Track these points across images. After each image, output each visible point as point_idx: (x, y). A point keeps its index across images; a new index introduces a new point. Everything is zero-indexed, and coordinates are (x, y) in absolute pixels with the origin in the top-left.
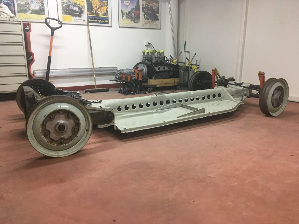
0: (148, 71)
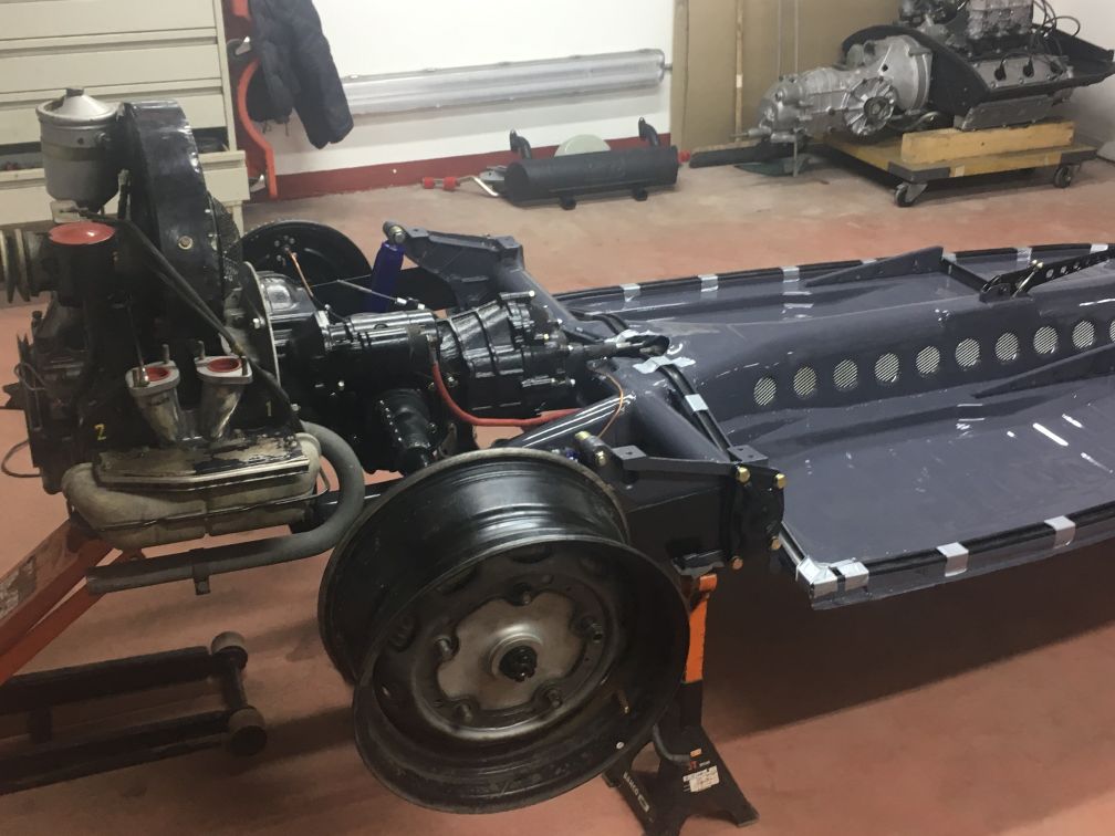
0: (932, 83)
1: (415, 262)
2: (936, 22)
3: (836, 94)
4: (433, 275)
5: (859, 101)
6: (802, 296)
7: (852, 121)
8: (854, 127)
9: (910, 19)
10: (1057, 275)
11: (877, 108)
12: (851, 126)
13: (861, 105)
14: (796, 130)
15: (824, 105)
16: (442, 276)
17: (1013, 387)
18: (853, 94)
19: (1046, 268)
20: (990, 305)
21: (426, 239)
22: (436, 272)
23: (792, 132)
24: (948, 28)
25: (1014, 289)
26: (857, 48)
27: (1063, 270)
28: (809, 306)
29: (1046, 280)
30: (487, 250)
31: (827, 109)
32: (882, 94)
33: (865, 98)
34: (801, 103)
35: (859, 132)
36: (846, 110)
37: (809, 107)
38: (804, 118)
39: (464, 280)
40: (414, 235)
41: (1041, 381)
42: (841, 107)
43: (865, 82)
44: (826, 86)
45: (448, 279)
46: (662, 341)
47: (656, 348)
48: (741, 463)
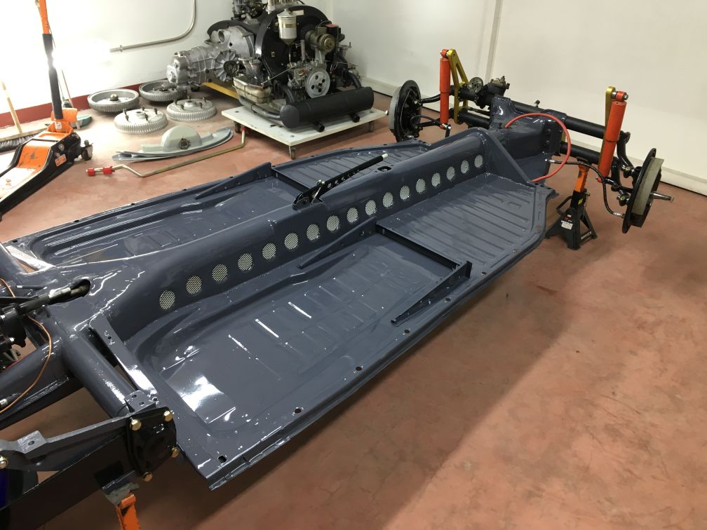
2: (252, 17)
3: (208, 61)
5: (220, 63)
6: (196, 206)
7: (219, 75)
8: (221, 78)
9: (239, 16)
10: (334, 185)
11: (230, 67)
12: (219, 78)
13: (222, 66)
14: (189, 83)
15: (202, 68)
17: (320, 257)
18: (216, 60)
19: (327, 183)
20: (299, 211)
23: (188, 84)
24: (258, 20)
25: (311, 199)
26: (215, 33)
27: (336, 182)
29: (328, 189)
31: (205, 70)
32: (232, 59)
33: (223, 62)
34: (189, 67)
35: (224, 80)
36: (215, 70)
37: (195, 70)
38: (192, 76)
41: (334, 250)
42: (212, 68)
43: (221, 53)
44: (201, 57)
46: (86, 283)
47: (83, 288)
48: (134, 413)
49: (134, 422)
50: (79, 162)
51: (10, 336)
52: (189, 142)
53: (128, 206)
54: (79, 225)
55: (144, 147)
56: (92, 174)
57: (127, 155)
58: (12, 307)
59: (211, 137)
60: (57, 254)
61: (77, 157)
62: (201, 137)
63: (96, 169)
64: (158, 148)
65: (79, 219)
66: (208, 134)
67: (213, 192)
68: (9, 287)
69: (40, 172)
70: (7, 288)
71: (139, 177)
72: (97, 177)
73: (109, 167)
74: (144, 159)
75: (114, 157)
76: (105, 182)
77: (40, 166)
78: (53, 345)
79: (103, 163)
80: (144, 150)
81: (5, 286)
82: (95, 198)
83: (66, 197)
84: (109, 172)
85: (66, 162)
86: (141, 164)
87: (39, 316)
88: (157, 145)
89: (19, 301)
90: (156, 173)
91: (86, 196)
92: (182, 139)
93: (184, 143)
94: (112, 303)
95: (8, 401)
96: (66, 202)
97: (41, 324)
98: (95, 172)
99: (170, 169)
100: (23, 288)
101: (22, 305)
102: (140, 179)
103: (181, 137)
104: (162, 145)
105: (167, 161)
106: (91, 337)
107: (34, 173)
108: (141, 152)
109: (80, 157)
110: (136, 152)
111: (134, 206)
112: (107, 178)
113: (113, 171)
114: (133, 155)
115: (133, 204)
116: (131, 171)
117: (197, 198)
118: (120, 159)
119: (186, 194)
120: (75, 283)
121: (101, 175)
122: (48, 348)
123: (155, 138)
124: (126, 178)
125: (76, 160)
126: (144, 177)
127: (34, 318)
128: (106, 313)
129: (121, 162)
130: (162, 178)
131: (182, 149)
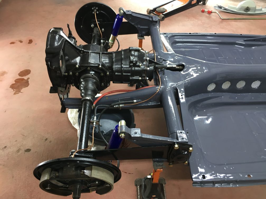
1: (127, 20)
4: (132, 25)
6: (242, 44)
16: (135, 26)
21: (131, 15)
22: (133, 24)
28: (243, 47)
30: (149, 20)
39: (141, 27)
40: (127, 13)
45: (136, 26)
46: (183, 66)
47: (181, 67)
48: (178, 141)
49: (176, 146)
50: (200, 5)
51: (147, 77)
52: (250, 9)
53: (213, 34)
54: (190, 36)
55: (229, 6)
56: (203, 11)
57: (220, 7)
58: (153, 66)
59: (261, 10)
60: (177, 44)
61: (201, 2)
62: (257, 9)
63: (205, 10)
64: (234, 8)
65: (191, 33)
66: (260, 8)
67: (254, 40)
68: (155, 54)
69: (185, 5)
70: (154, 55)
71: (221, 19)
72: (204, 13)
73: (211, 11)
74: (227, 11)
75: (214, 7)
76: (206, 17)
77: (186, 2)
78: (160, 88)
79: (209, 8)
80: (228, 7)
81: (154, 54)
82: (199, 22)
83: (189, 19)
84: (210, 13)
85: (195, 3)
86: (224, 13)
87: (160, 72)
88: (235, 7)
89: (156, 63)
90: (228, 19)
91: (196, 20)
92: (247, 7)
93: (247, 9)
94: (189, 80)
95: (137, 101)
96: (188, 21)
97: (160, 76)
98: (204, 11)
99: (235, 19)
100: (160, 58)
101: (157, 66)
102: (221, 20)
103: (247, 6)
104: (237, 7)
105: (236, 15)
106: (175, 91)
107: (182, 4)
108: (227, 8)
109: (202, 2)
110: (225, 7)
111: (216, 35)
112: (208, 15)
113: (212, 13)
114: (222, 8)
115: (215, 34)
116: (219, 16)
117: (245, 41)
118: (217, 8)
119: (241, 37)
120: (179, 64)
121: (206, 13)
122: (158, 88)
123: (236, 3)
124: (215, 17)
125: (200, 3)
126: (223, 19)
127: (158, 72)
128: (185, 83)
129: (216, 10)
130: (230, 22)
131: (245, 11)
